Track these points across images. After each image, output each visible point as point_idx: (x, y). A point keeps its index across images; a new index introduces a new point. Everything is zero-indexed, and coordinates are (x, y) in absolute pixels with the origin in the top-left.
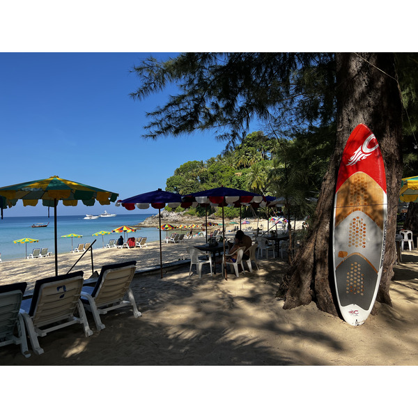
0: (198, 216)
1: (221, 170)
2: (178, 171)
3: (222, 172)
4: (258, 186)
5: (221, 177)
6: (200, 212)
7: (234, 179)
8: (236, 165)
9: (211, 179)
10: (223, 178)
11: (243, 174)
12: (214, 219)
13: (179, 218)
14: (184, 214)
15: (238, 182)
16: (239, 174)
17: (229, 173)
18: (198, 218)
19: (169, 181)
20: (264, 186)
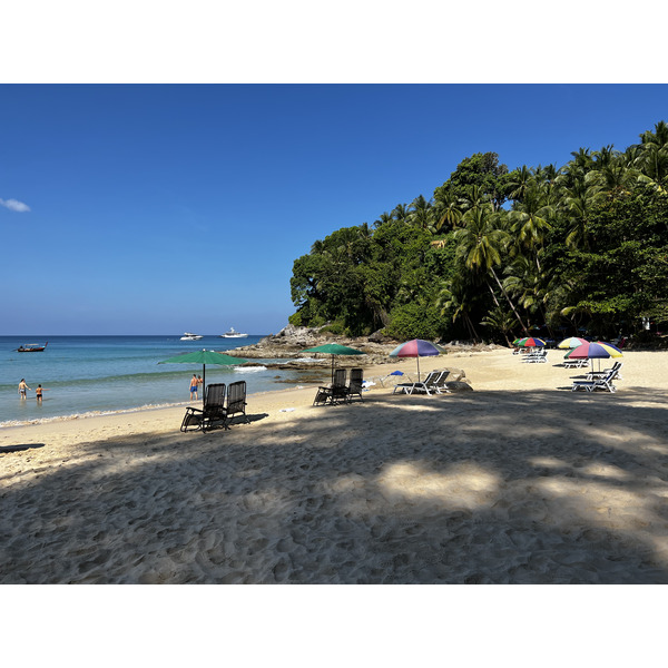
0: (349, 336)
1: (401, 235)
2: (318, 246)
3: (402, 240)
4: (484, 261)
5: (400, 251)
6: (352, 328)
7: (427, 255)
8: (434, 226)
9: (376, 255)
10: (404, 254)
11: (449, 243)
12: (379, 342)
13: (310, 340)
14: (321, 332)
15: (438, 260)
16: (440, 243)
17: (419, 242)
18: (347, 341)
19: (297, 265)
20: (498, 262)
